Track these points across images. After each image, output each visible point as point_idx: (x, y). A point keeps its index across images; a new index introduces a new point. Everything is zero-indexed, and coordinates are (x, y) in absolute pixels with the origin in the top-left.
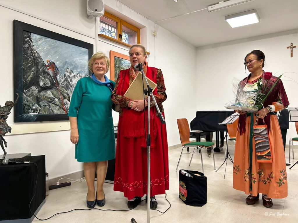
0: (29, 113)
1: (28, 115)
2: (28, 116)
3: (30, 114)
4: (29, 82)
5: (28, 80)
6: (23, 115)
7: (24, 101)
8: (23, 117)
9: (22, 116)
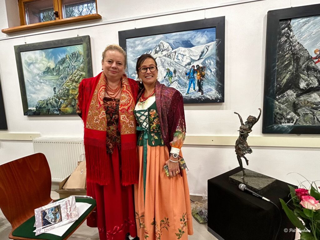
0: (281, 123)
1: (280, 125)
2: (279, 127)
3: (283, 124)
4: (284, 86)
5: (282, 83)
6: (274, 126)
7: (276, 110)
8: (273, 128)
9: (271, 127)
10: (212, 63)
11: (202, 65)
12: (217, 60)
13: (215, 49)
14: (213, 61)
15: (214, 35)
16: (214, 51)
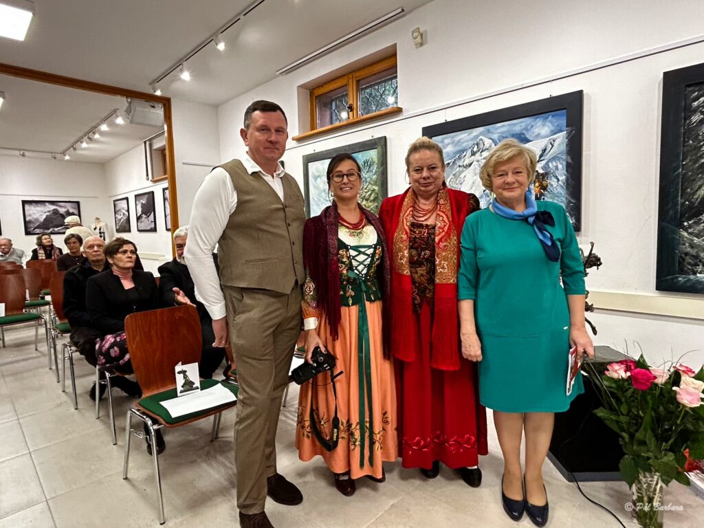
0: (695, 273)
1: (692, 277)
3: (698, 275)
4: (700, 203)
6: (677, 278)
7: (684, 247)
8: (675, 281)
9: (673, 279)
10: (560, 166)
11: (543, 170)
12: (567, 162)
13: (565, 145)
14: (561, 164)
15: (563, 121)
16: (564, 148)
